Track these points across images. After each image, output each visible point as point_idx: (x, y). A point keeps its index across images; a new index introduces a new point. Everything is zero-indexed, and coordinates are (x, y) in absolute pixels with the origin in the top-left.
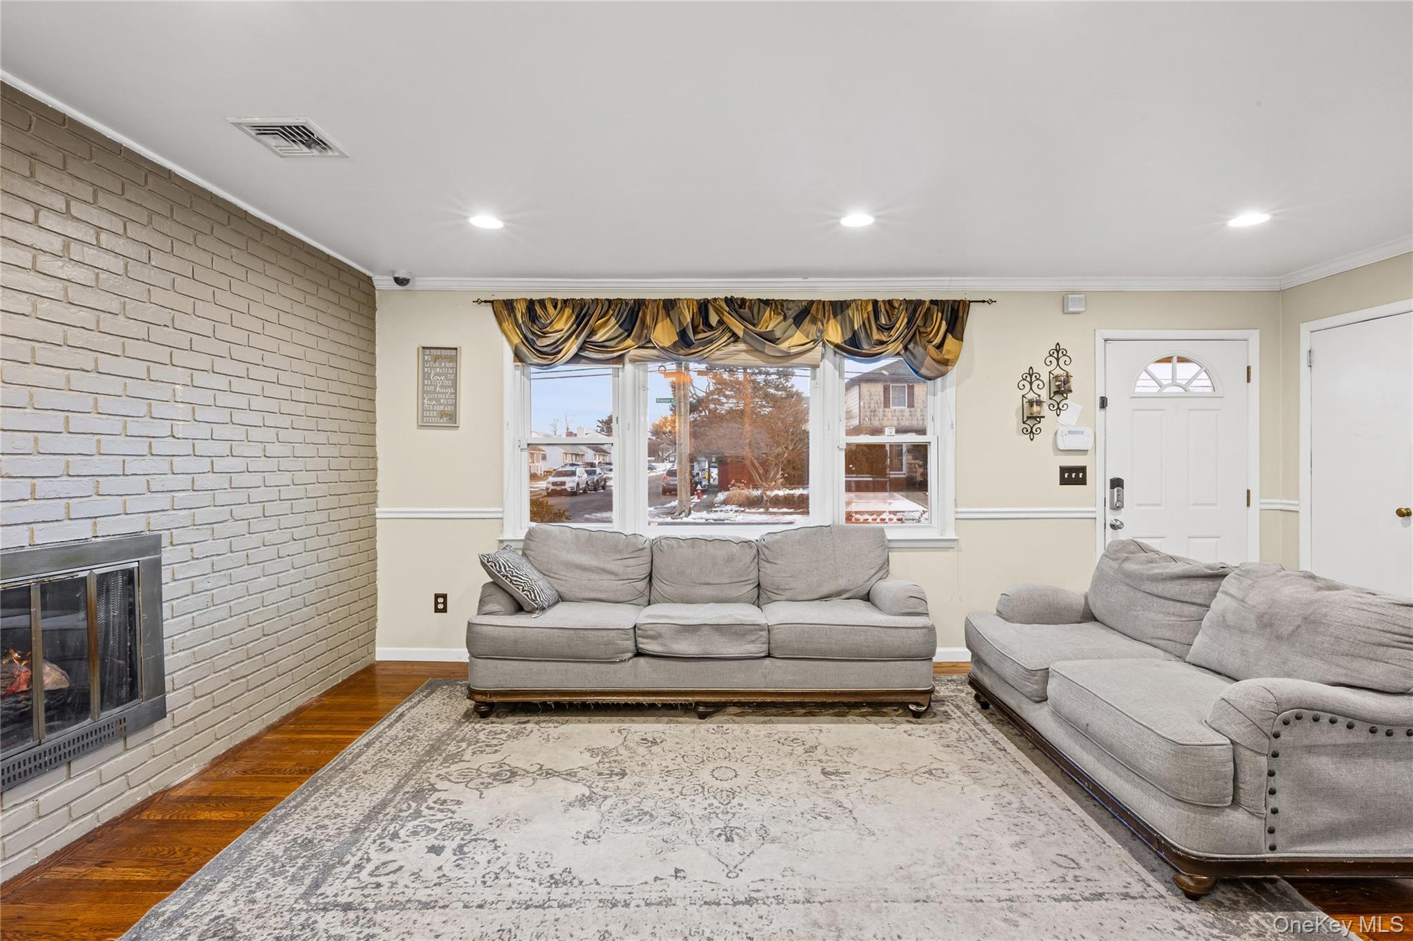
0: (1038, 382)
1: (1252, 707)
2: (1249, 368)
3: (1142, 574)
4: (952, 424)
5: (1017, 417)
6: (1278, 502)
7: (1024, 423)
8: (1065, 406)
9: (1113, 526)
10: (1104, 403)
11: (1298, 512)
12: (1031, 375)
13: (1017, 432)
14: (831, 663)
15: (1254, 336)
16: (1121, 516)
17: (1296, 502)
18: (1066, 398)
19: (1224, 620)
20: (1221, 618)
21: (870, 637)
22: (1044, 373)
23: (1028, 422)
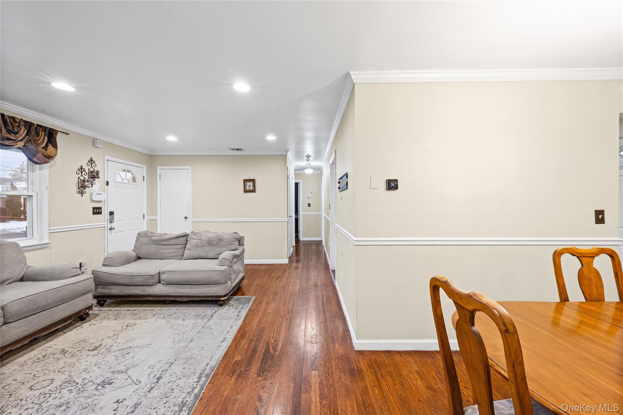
0: (84, 172)
1: (229, 258)
2: (144, 177)
3: (162, 239)
4: (47, 187)
5: (76, 186)
6: (151, 218)
7: (79, 189)
8: (94, 183)
9: (110, 229)
10: (107, 183)
11: (157, 220)
12: (81, 169)
13: (76, 193)
14: (48, 311)
15: (145, 167)
16: (113, 225)
17: (156, 217)
18: (95, 180)
19: (197, 245)
20: (196, 245)
21: (68, 290)
22: (86, 168)
23: (80, 189)
